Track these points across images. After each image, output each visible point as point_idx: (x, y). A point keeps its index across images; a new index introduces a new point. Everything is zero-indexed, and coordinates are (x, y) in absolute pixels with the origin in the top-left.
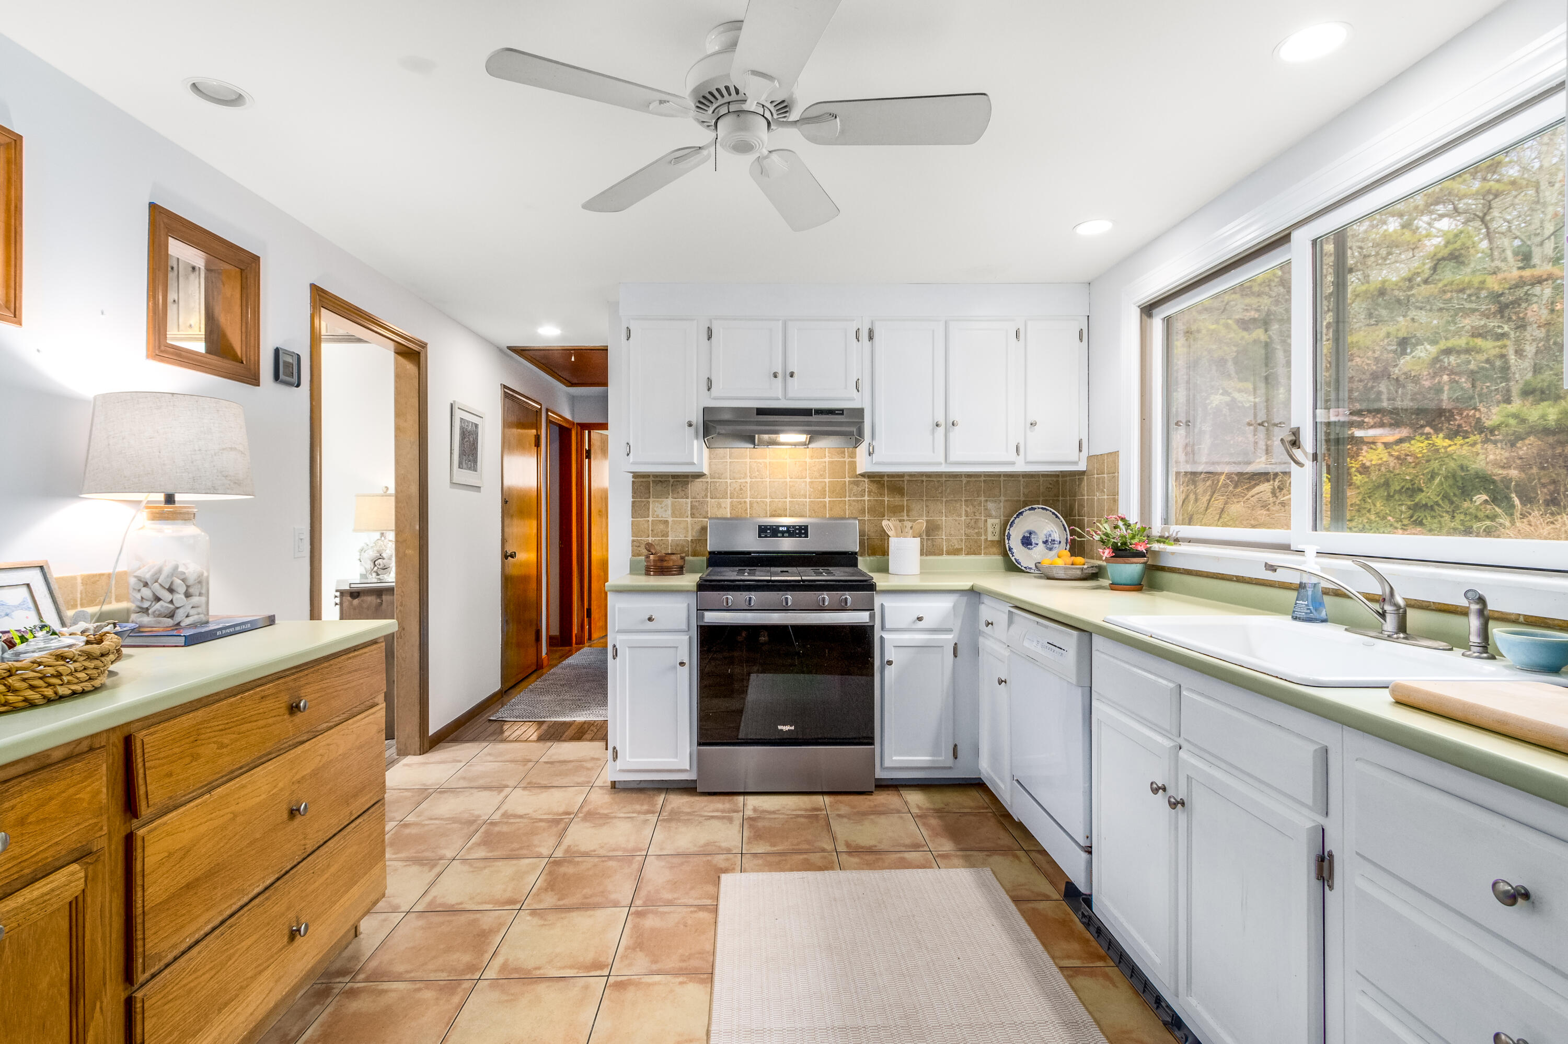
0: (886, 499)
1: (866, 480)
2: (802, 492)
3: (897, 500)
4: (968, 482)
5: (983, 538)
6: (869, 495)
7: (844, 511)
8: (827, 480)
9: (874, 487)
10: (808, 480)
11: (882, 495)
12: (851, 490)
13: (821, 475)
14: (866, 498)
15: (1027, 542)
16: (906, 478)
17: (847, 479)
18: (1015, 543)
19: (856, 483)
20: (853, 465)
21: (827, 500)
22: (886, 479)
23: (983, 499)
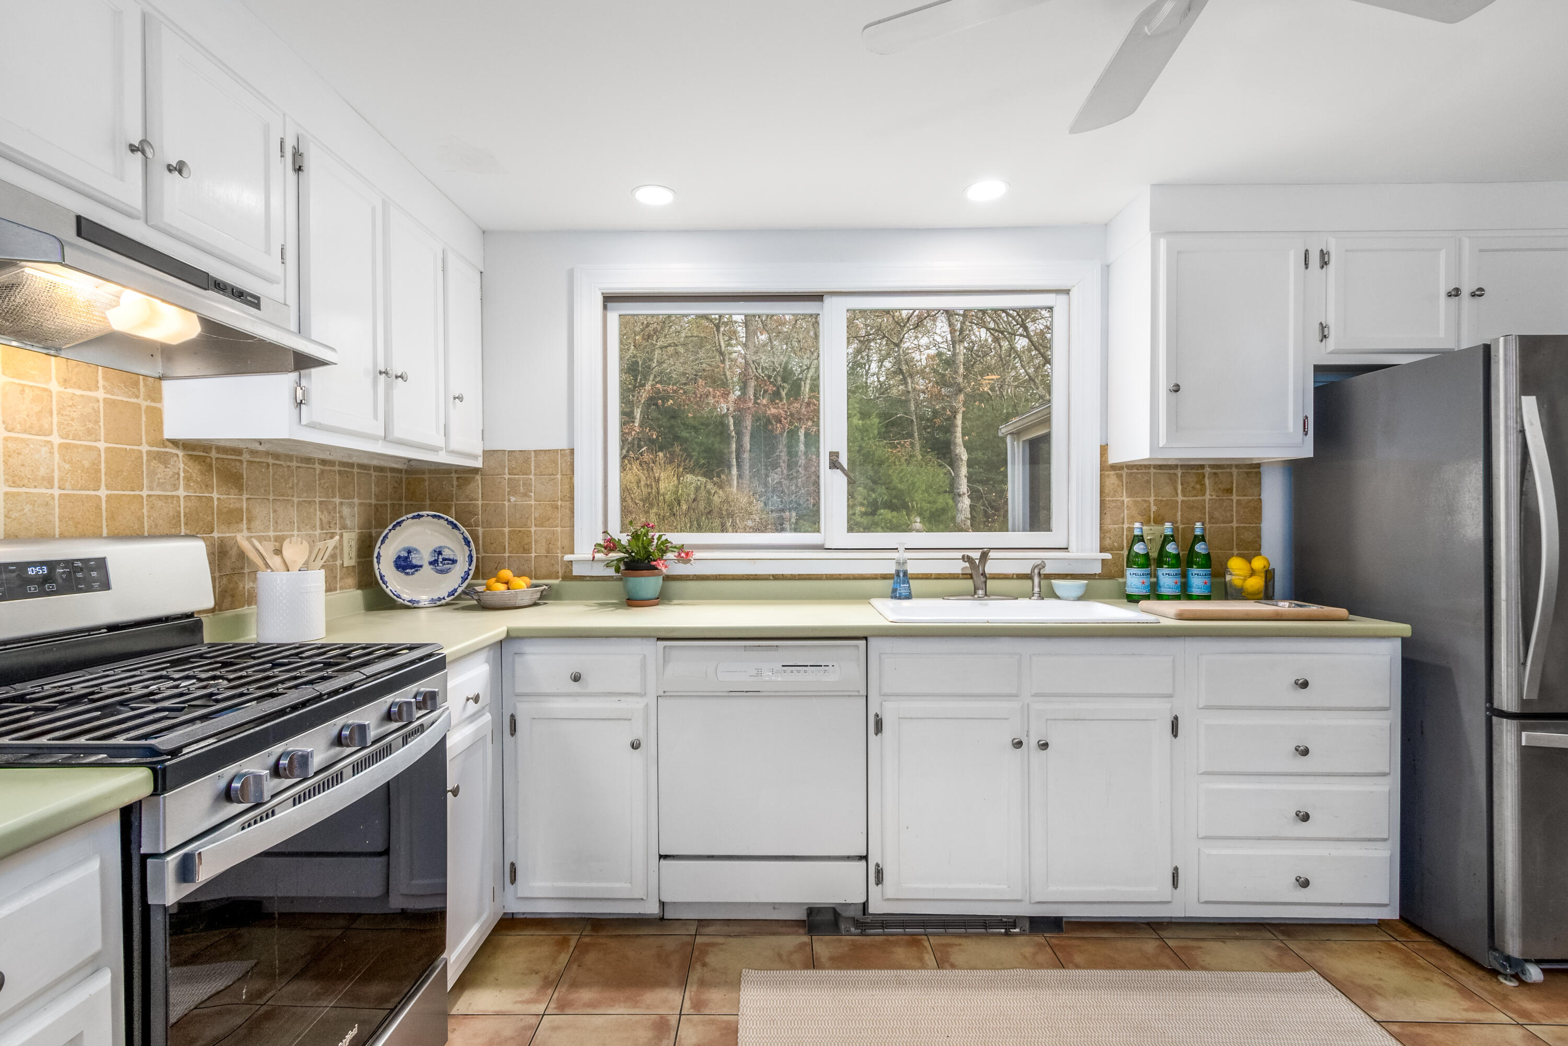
0: (215, 495)
1: (181, 453)
2: (42, 472)
3: (232, 499)
4: (322, 472)
5: (339, 562)
6: (187, 487)
7: (140, 519)
8: (102, 445)
9: (195, 470)
10: (56, 440)
11: (208, 487)
12: (152, 473)
13: (89, 432)
14: (181, 492)
15: (405, 564)
16: (246, 457)
17: (145, 448)
18: (385, 567)
19: (163, 459)
20: (156, 417)
21: (103, 493)
22: (214, 454)
23: (337, 500)
